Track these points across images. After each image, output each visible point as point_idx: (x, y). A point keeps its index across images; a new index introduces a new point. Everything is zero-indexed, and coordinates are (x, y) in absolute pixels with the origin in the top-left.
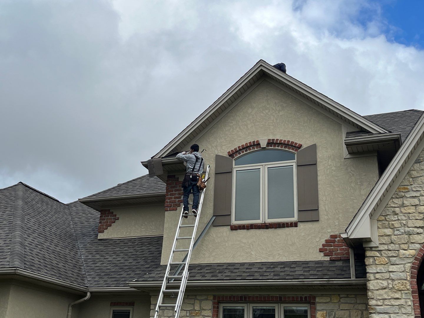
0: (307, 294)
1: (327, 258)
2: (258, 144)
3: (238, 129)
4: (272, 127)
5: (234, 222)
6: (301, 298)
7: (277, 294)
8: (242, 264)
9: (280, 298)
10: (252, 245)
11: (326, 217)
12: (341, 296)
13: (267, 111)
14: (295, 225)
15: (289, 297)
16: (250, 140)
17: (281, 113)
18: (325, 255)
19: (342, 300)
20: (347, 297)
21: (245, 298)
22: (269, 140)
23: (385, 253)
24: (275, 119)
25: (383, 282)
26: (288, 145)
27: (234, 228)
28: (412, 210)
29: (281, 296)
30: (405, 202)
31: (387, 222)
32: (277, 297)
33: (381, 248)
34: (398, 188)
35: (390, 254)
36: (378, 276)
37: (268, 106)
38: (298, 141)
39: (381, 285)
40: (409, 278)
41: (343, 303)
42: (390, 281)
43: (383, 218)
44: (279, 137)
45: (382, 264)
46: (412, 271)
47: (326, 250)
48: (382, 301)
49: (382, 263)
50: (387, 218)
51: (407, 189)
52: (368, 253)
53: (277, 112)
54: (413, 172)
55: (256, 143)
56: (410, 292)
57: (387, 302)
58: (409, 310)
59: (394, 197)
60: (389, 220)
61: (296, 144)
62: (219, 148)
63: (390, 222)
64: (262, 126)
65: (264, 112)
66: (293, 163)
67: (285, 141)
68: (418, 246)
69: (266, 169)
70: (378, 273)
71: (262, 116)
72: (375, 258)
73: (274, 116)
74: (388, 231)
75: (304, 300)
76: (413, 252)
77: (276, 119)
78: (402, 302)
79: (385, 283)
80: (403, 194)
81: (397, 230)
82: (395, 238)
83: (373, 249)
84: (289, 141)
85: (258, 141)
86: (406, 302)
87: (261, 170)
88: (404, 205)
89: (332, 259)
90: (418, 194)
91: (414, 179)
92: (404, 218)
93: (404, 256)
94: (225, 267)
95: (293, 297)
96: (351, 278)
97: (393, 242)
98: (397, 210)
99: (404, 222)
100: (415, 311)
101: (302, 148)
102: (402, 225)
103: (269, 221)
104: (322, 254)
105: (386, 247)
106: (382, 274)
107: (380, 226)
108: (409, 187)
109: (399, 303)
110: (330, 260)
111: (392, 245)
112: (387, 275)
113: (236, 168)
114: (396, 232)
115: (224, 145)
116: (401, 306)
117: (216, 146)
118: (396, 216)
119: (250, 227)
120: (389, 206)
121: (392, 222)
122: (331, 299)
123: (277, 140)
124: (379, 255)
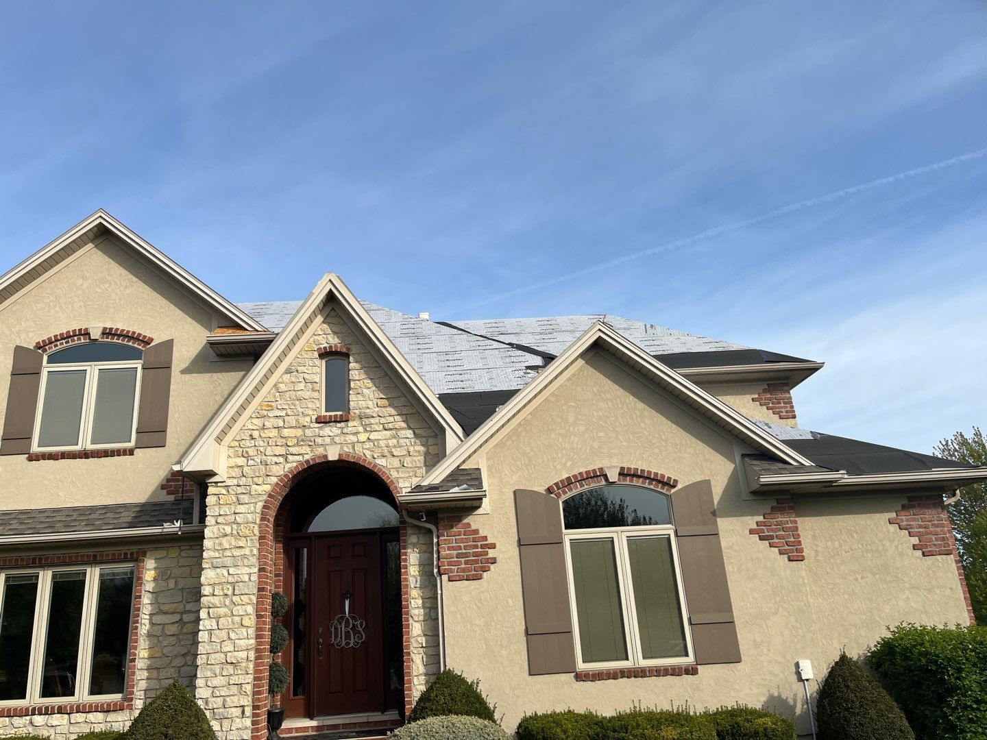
0: (135, 548)
1: (171, 498)
2: (87, 334)
3: (57, 308)
4: (112, 310)
5: (35, 448)
6: (126, 554)
7: (90, 551)
8: (41, 511)
9: (95, 556)
10: (62, 482)
11: (176, 442)
12: (182, 548)
13: (106, 286)
14: (131, 452)
15: (108, 555)
16: (75, 326)
17: (128, 291)
18: (169, 493)
19: (183, 554)
20: (191, 549)
21: (40, 559)
22: (105, 329)
23: (233, 490)
24: (117, 298)
25: (226, 527)
26: (133, 338)
27: (33, 458)
28: (274, 433)
29: (95, 553)
30: (266, 423)
31: (241, 449)
32: (89, 556)
33: (229, 482)
34: (260, 405)
35: (240, 490)
36: (220, 520)
37: (109, 278)
38: (147, 333)
39: (222, 531)
40: (258, 521)
41: (183, 557)
42: (235, 526)
43: (237, 444)
44: (120, 325)
45: (227, 504)
46: (262, 512)
47: (171, 486)
48: (221, 552)
49: (228, 502)
50: (241, 443)
51: (271, 406)
52: (211, 490)
53: (122, 289)
54: (281, 385)
55: (83, 332)
56: (257, 538)
57: (228, 553)
58: (254, 560)
59: (253, 416)
60: (243, 446)
61: (145, 337)
62: (23, 336)
63: (244, 450)
64: (97, 306)
65: (102, 287)
66: (138, 364)
67: (128, 332)
68: (274, 480)
69: (97, 372)
70: (220, 515)
71: (97, 292)
72: (220, 496)
73: (116, 294)
74: (241, 461)
75: (129, 557)
76: (268, 488)
77: (120, 300)
78: (247, 551)
79: (228, 529)
80: (265, 413)
81: (253, 460)
82: (247, 471)
83: (219, 484)
84: (134, 333)
85: (86, 329)
86: (251, 551)
87: (88, 372)
88: (265, 427)
89: (177, 499)
90: (283, 413)
91: (281, 394)
92: (262, 443)
93: (257, 493)
94: (12, 516)
95: (114, 554)
96: (192, 523)
97: (245, 474)
98: (256, 434)
99: (262, 449)
100: (259, 562)
101: (152, 344)
102: (259, 452)
103: (90, 447)
104: (165, 492)
105: (235, 481)
106: (226, 518)
107: (232, 455)
108: (273, 404)
109: (242, 553)
110: (175, 500)
111: (244, 478)
112: (232, 518)
113: (47, 368)
114: (251, 462)
115: (31, 331)
116: (244, 557)
117: (19, 333)
118: (253, 442)
119: (60, 457)
120: (246, 428)
121: (247, 449)
122: (168, 554)
123: (117, 329)
124: (224, 491)
